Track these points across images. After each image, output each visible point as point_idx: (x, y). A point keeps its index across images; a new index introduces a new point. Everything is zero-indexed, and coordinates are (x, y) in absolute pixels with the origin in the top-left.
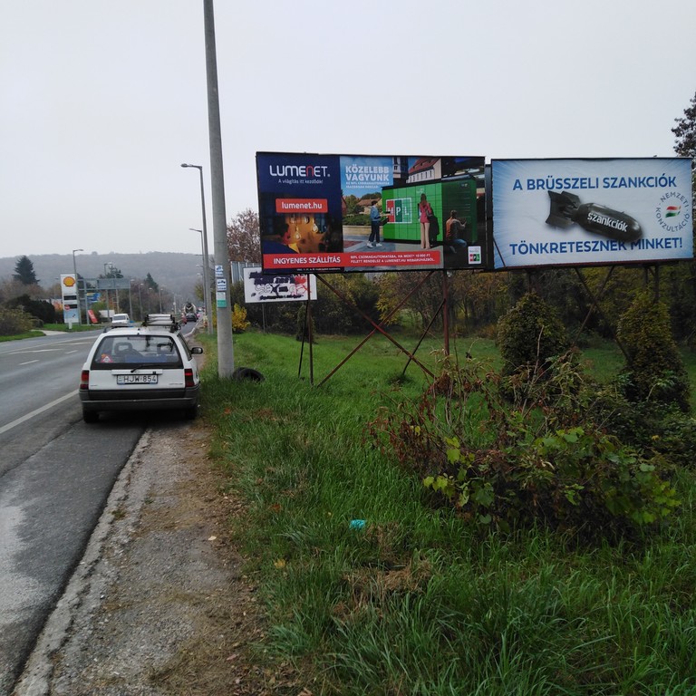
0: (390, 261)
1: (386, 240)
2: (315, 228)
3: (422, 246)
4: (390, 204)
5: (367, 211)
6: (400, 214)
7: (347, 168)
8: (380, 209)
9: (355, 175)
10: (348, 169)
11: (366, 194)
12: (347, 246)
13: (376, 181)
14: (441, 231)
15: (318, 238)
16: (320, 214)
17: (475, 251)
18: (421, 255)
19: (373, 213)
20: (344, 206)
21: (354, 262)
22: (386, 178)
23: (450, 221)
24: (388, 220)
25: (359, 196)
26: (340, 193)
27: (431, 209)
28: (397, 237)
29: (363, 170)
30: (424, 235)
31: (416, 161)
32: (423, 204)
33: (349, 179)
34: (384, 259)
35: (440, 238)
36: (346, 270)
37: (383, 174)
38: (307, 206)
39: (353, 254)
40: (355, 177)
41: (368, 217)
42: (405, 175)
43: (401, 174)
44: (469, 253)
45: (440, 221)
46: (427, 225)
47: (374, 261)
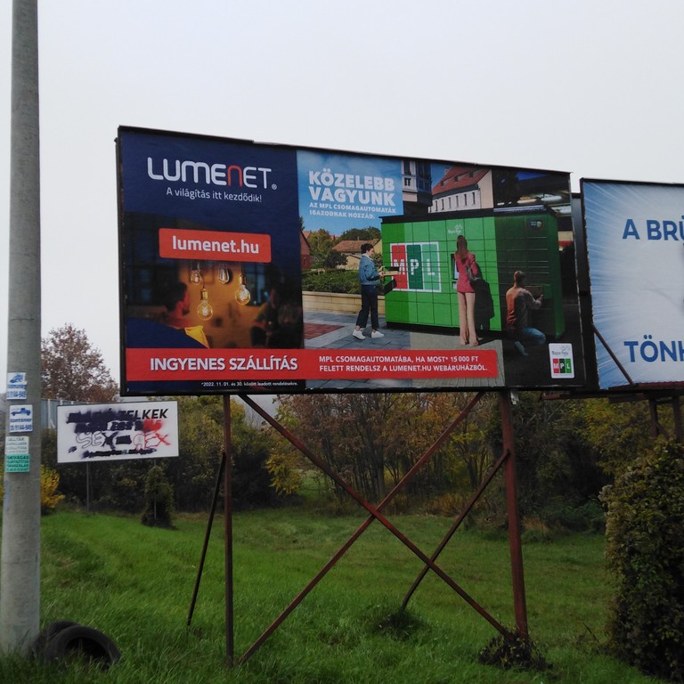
0: (400, 368)
1: (392, 326)
2: (244, 295)
3: (461, 340)
4: (399, 252)
5: (353, 263)
6: (419, 272)
7: (312, 174)
8: (378, 261)
9: (327, 191)
10: (313, 178)
11: (348, 227)
12: (313, 334)
13: (370, 204)
14: (497, 311)
15: (251, 316)
16: (255, 264)
17: (560, 351)
18: (462, 359)
19: (364, 268)
20: (305, 250)
21: (325, 368)
22: (389, 199)
23: (513, 292)
24: (394, 284)
25: (336, 232)
26: (298, 224)
27: (478, 267)
28: (412, 320)
29: (344, 181)
30: (464, 316)
31: (446, 171)
32: (462, 255)
33: (315, 196)
34: (388, 364)
35: (496, 324)
36: (310, 385)
37: (383, 191)
38: (226, 246)
39: (324, 352)
40: (327, 195)
41: (354, 275)
42: (426, 196)
43: (419, 194)
44: (552, 357)
45: (495, 290)
46: (470, 297)
47: (366, 368)
